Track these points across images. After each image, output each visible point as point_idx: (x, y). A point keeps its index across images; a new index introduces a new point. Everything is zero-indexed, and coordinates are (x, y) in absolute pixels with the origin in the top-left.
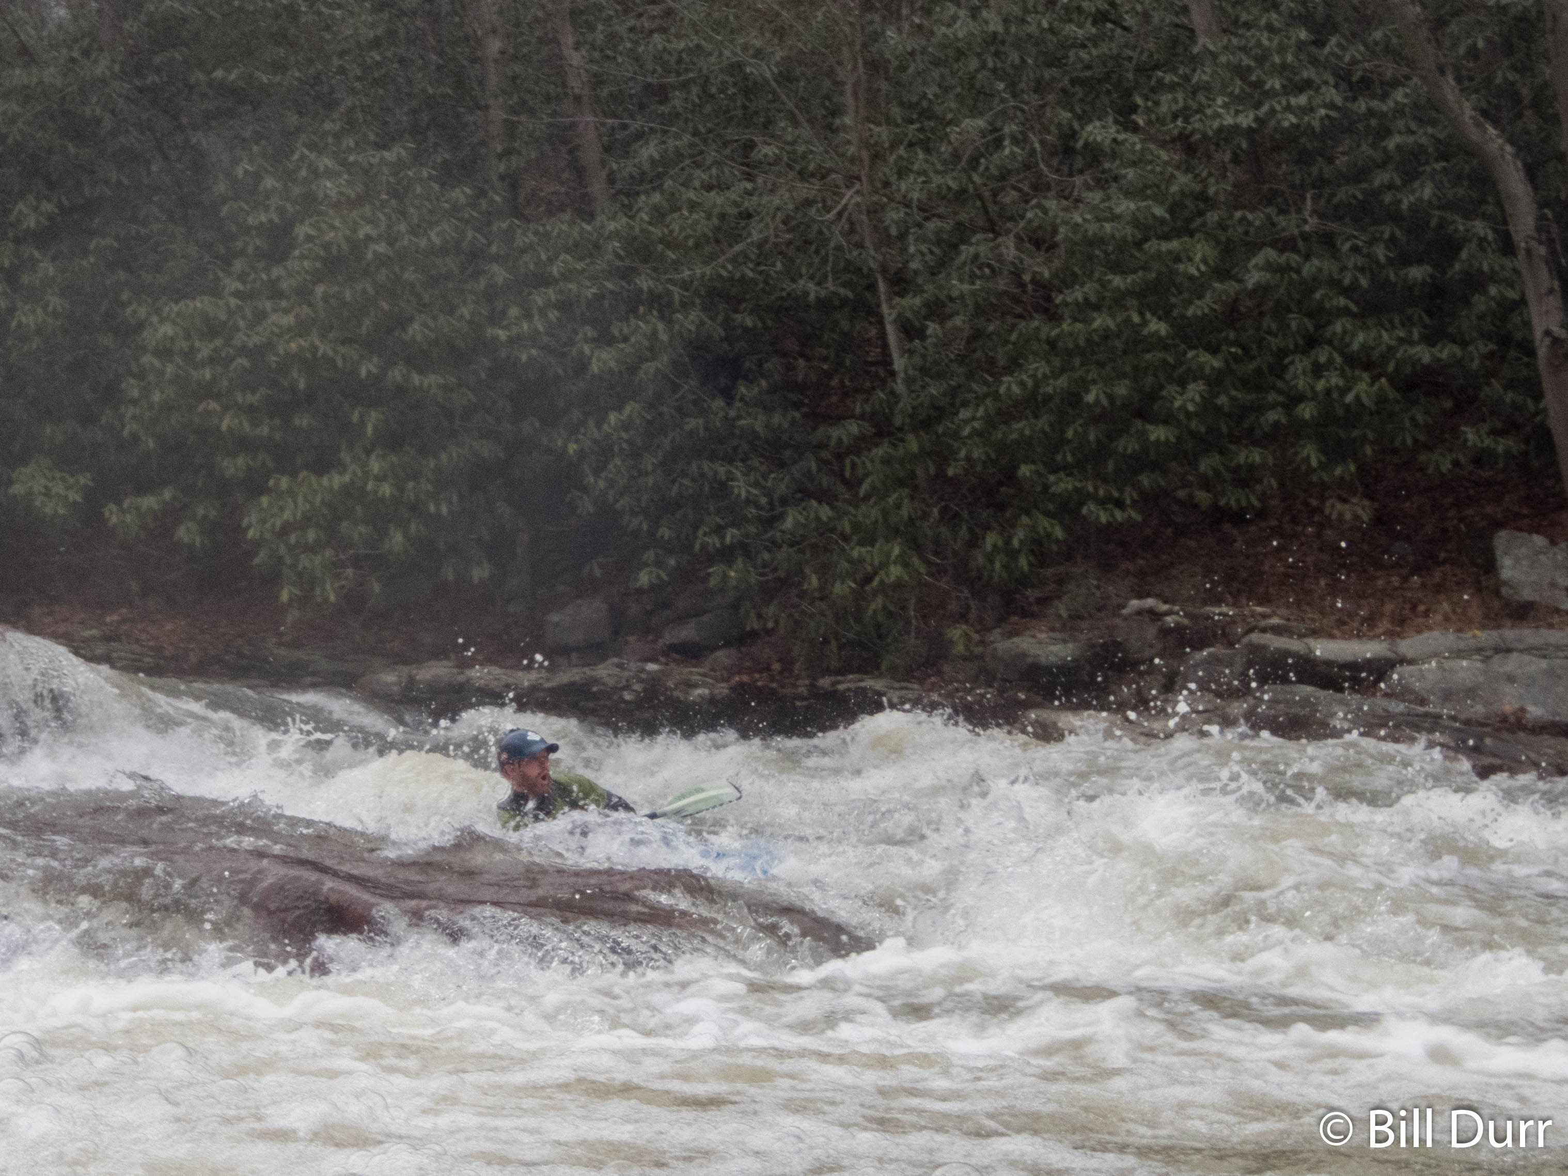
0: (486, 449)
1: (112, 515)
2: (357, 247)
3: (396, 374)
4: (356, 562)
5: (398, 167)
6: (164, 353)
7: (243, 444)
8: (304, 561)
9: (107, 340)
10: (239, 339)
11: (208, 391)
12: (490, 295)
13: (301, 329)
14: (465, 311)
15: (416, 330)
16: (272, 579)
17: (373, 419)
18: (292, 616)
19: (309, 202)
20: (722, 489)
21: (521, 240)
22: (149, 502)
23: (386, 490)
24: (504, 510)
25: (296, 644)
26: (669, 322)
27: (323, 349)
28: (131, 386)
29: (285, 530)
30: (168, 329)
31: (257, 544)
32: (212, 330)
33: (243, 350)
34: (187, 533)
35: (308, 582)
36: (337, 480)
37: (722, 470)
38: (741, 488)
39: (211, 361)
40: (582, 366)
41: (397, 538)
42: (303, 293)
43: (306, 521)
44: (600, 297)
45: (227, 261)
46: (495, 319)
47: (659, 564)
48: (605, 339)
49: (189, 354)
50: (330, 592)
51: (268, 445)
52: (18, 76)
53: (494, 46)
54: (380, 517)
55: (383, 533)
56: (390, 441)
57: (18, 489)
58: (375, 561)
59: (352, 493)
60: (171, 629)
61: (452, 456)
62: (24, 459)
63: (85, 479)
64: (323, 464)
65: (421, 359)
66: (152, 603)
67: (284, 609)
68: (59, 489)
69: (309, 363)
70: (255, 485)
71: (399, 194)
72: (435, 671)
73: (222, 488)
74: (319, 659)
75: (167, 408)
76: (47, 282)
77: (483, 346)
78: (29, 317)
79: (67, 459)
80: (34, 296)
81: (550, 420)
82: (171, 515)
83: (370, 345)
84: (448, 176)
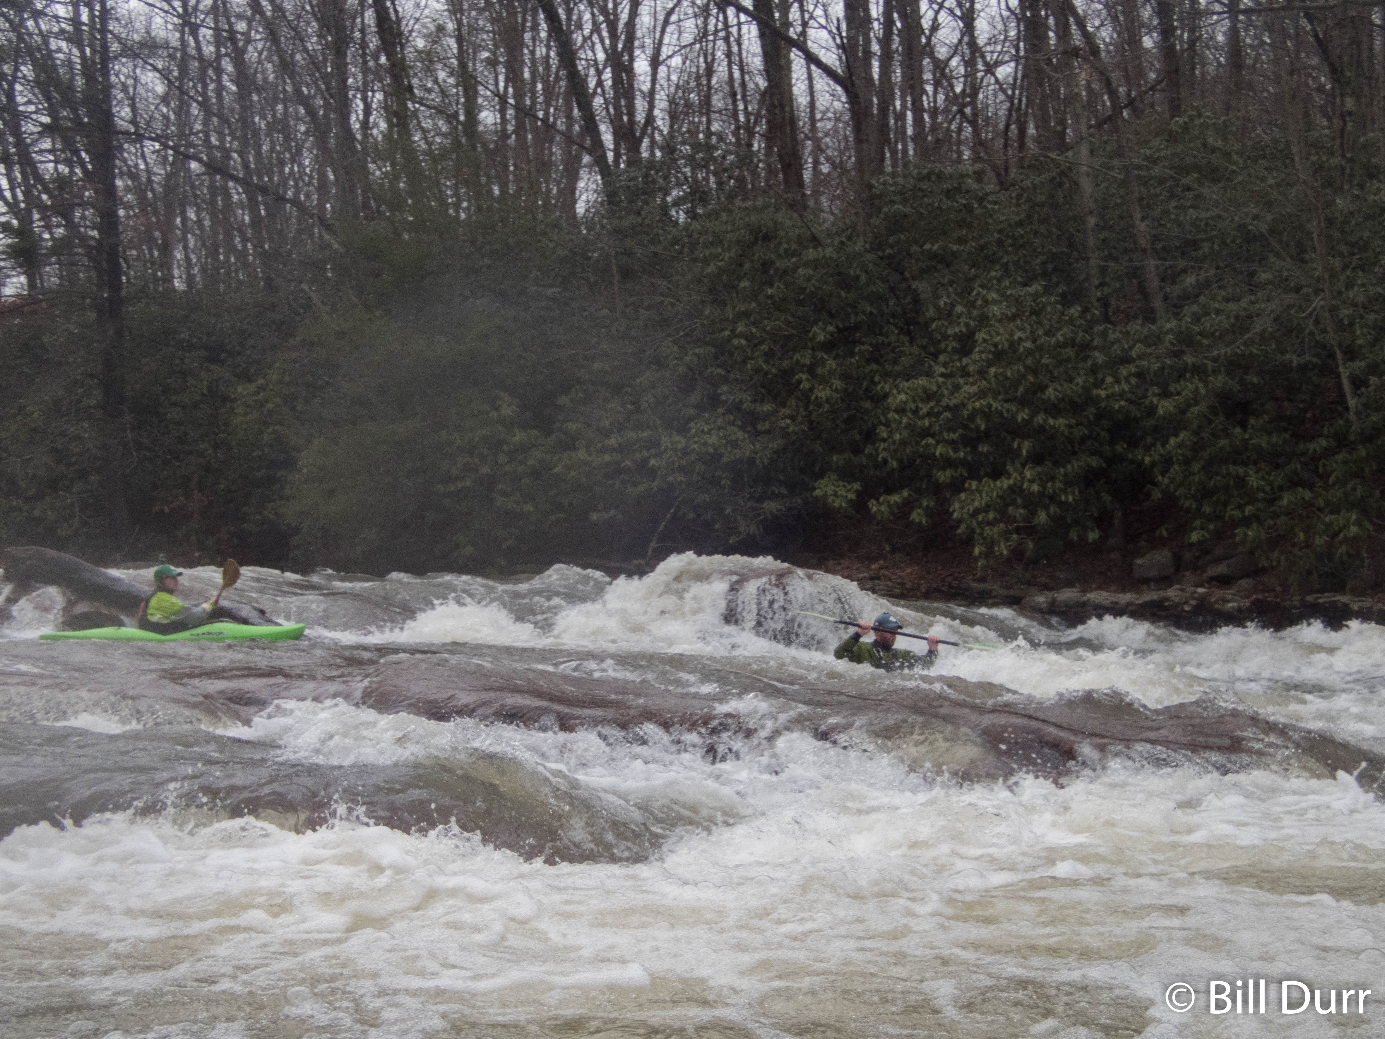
0: (1095, 462)
1: (873, 506)
2: (1013, 345)
3: (1039, 419)
4: (1018, 530)
5: (1036, 296)
6: (901, 411)
7: (948, 463)
8: (987, 531)
9: (867, 405)
10: (945, 402)
11: (926, 433)
12: (1094, 370)
13: (982, 394)
14: (1080, 380)
15: (1050, 393)
16: (968, 542)
17: (1026, 447)
18: (982, 562)
19: (984, 320)
20: (1241, 482)
21: (1112, 336)
22: (895, 498)
23: (1035, 488)
24: (1107, 498)
25: (983, 580)
26: (1206, 383)
27: (996, 405)
28: (883, 432)
29: (974, 514)
30: (903, 397)
31: (959, 522)
32: (929, 396)
33: (948, 408)
34: (917, 516)
35: (990, 544)
36: (1005, 483)
37: (1241, 471)
38: (1254, 481)
39: (929, 414)
40: (1152, 411)
41: (1042, 517)
42: (982, 373)
43: (987, 508)
44: (1162, 369)
45: (935, 356)
46: (1098, 384)
47: (1202, 528)
48: (1165, 394)
49: (915, 412)
50: (1003, 549)
51: (964, 463)
52: (811, 254)
53: (1092, 221)
54: (1032, 504)
55: (1034, 513)
56: (1037, 459)
57: (818, 493)
58: (1030, 530)
59: (1015, 490)
60: (909, 572)
61: (1074, 466)
62: (821, 475)
63: (857, 486)
64: (997, 474)
65: (1054, 410)
66: (897, 556)
67: (976, 559)
68: (842, 492)
69: (987, 414)
70: (957, 487)
71: (1037, 312)
72: (1067, 595)
73: (937, 489)
74: (997, 588)
75: (904, 443)
76: (832, 372)
77: (1090, 400)
78: (822, 393)
79: (846, 474)
80: (825, 380)
81: (1133, 443)
82: (908, 505)
83: (1023, 403)
84: (1066, 300)
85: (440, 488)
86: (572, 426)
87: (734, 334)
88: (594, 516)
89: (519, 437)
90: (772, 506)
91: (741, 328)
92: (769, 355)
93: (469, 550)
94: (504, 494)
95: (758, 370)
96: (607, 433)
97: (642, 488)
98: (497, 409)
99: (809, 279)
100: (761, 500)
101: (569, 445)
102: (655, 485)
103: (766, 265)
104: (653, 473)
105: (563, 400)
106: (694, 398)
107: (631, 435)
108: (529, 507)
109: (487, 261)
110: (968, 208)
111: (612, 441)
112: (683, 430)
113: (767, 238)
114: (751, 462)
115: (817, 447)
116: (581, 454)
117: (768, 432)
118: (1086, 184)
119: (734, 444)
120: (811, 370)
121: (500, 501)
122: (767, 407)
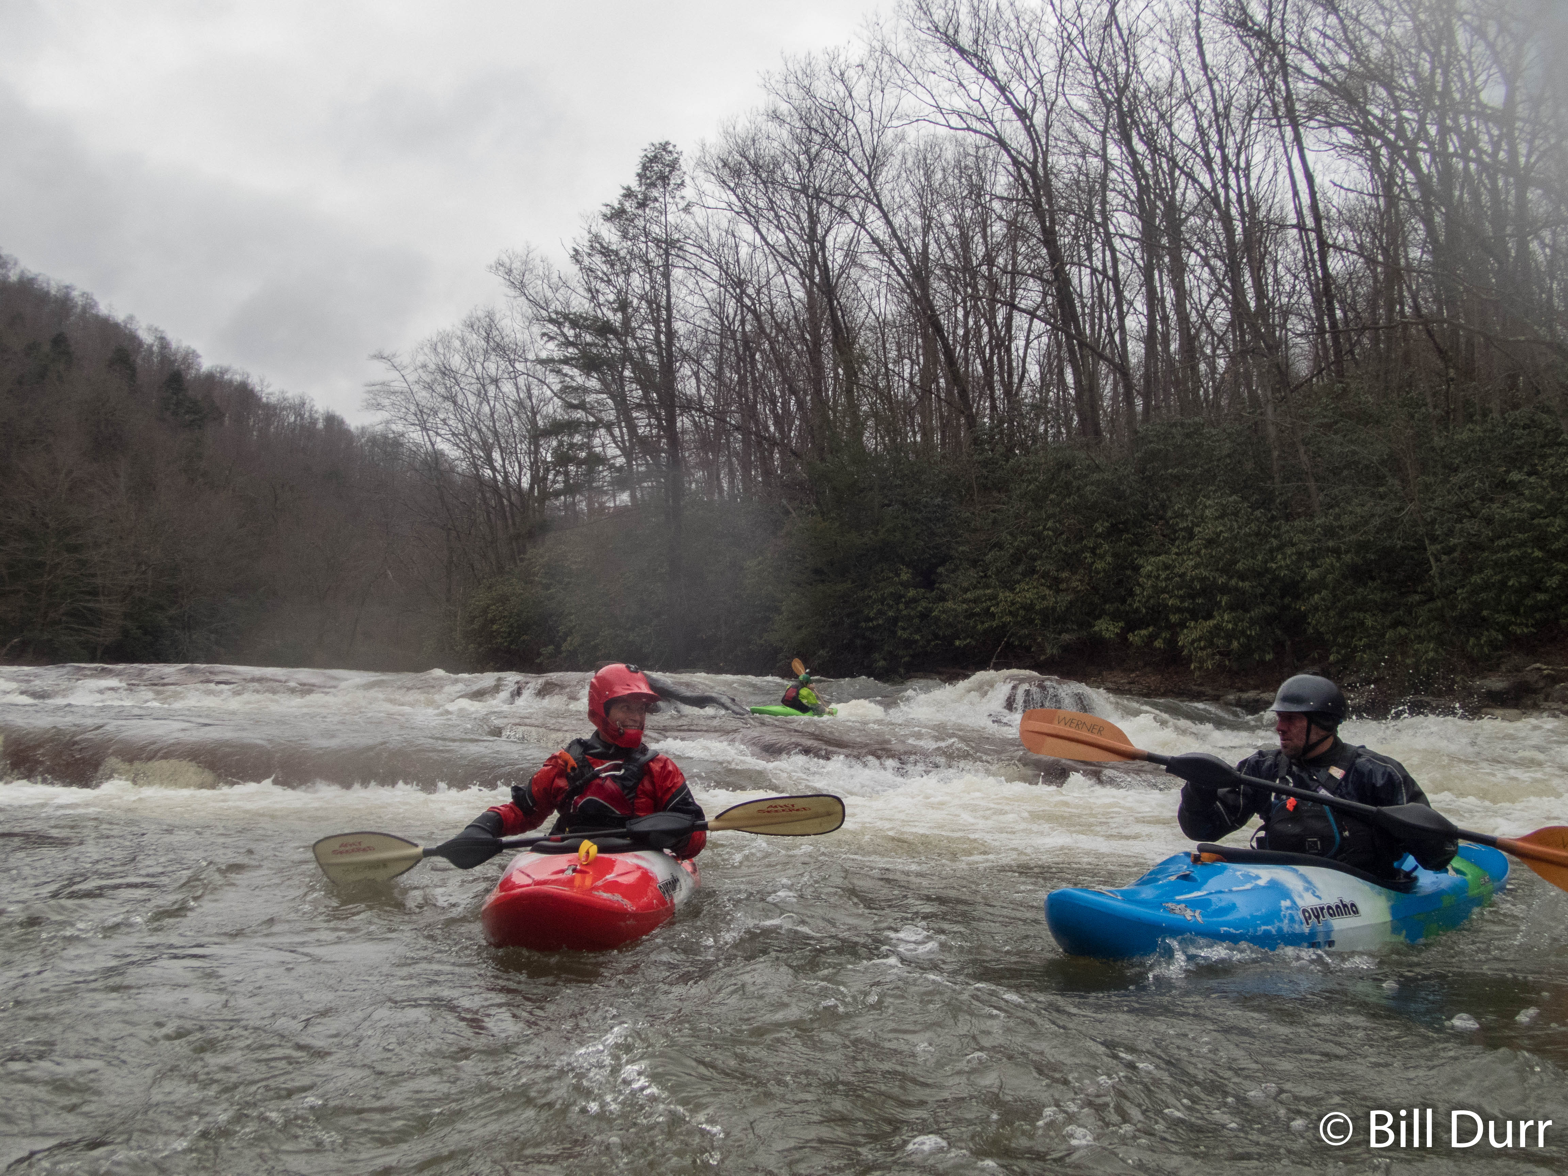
0: (1268, 609)
1: (1130, 637)
2: (1218, 535)
3: (1233, 582)
4: (1220, 653)
5: (1236, 502)
6: (1149, 576)
7: (1179, 610)
8: (1200, 654)
9: (1129, 572)
10: (1176, 570)
11: (1164, 590)
12: (1271, 551)
13: (1196, 567)
14: (1260, 557)
15: (1240, 566)
16: (1189, 660)
17: (1224, 600)
18: (1197, 674)
19: (1203, 518)
20: (1362, 624)
21: (1285, 528)
22: (1144, 632)
23: (1230, 626)
24: (1278, 632)
25: (1201, 685)
26: (1339, 559)
27: (1205, 573)
28: (1138, 590)
29: (1193, 641)
30: (1149, 568)
31: (1183, 646)
32: (1167, 567)
33: (1177, 575)
34: (1158, 644)
35: (1202, 661)
36: (1211, 623)
37: (1361, 615)
38: (1369, 622)
39: (1166, 579)
40: (1304, 578)
41: (1235, 644)
42: (1198, 553)
43: (1200, 639)
44: (1313, 550)
45: (1173, 541)
46: (1273, 560)
47: (1338, 653)
48: (1314, 566)
49: (1157, 577)
50: (1209, 665)
51: (1187, 610)
52: (1096, 476)
53: (1276, 453)
54: (1230, 636)
55: (1230, 642)
56: (1232, 608)
57: (1096, 628)
58: (1226, 654)
59: (1218, 627)
60: (1153, 680)
61: (1255, 613)
62: (1099, 617)
63: (1121, 624)
64: (1209, 616)
65: (1242, 578)
66: (1148, 669)
67: (1192, 672)
68: (1111, 628)
69: (1203, 579)
70: (1182, 625)
71: (1236, 514)
72: (1251, 694)
73: (1171, 627)
74: (1208, 690)
75: (1150, 597)
76: (1106, 552)
77: (1267, 570)
78: (1099, 565)
79: (1115, 617)
80: (1102, 557)
81: (1297, 597)
82: (1152, 637)
83: (1223, 571)
84: (1255, 507)
85: (863, 624)
86: (945, 586)
87: (1044, 528)
88: (957, 643)
89: (912, 593)
90: (1066, 637)
91: (1050, 524)
92: (1067, 542)
93: (882, 663)
94: (904, 629)
95: (1060, 551)
96: (966, 590)
97: (986, 625)
98: (898, 575)
99: (1093, 493)
100: (1060, 634)
101: (942, 599)
102: (994, 624)
103: (1068, 484)
104: (993, 615)
105: (940, 570)
106: (1021, 568)
107: (981, 592)
108: (917, 637)
109: (898, 482)
110: (1200, 445)
111: (968, 595)
112: (1012, 590)
113: (1068, 466)
114: (1054, 609)
115: (1096, 600)
116: (950, 604)
117: (1066, 590)
118: (1272, 431)
119: (1044, 598)
120: (1093, 551)
121: (899, 633)
122: (1065, 575)
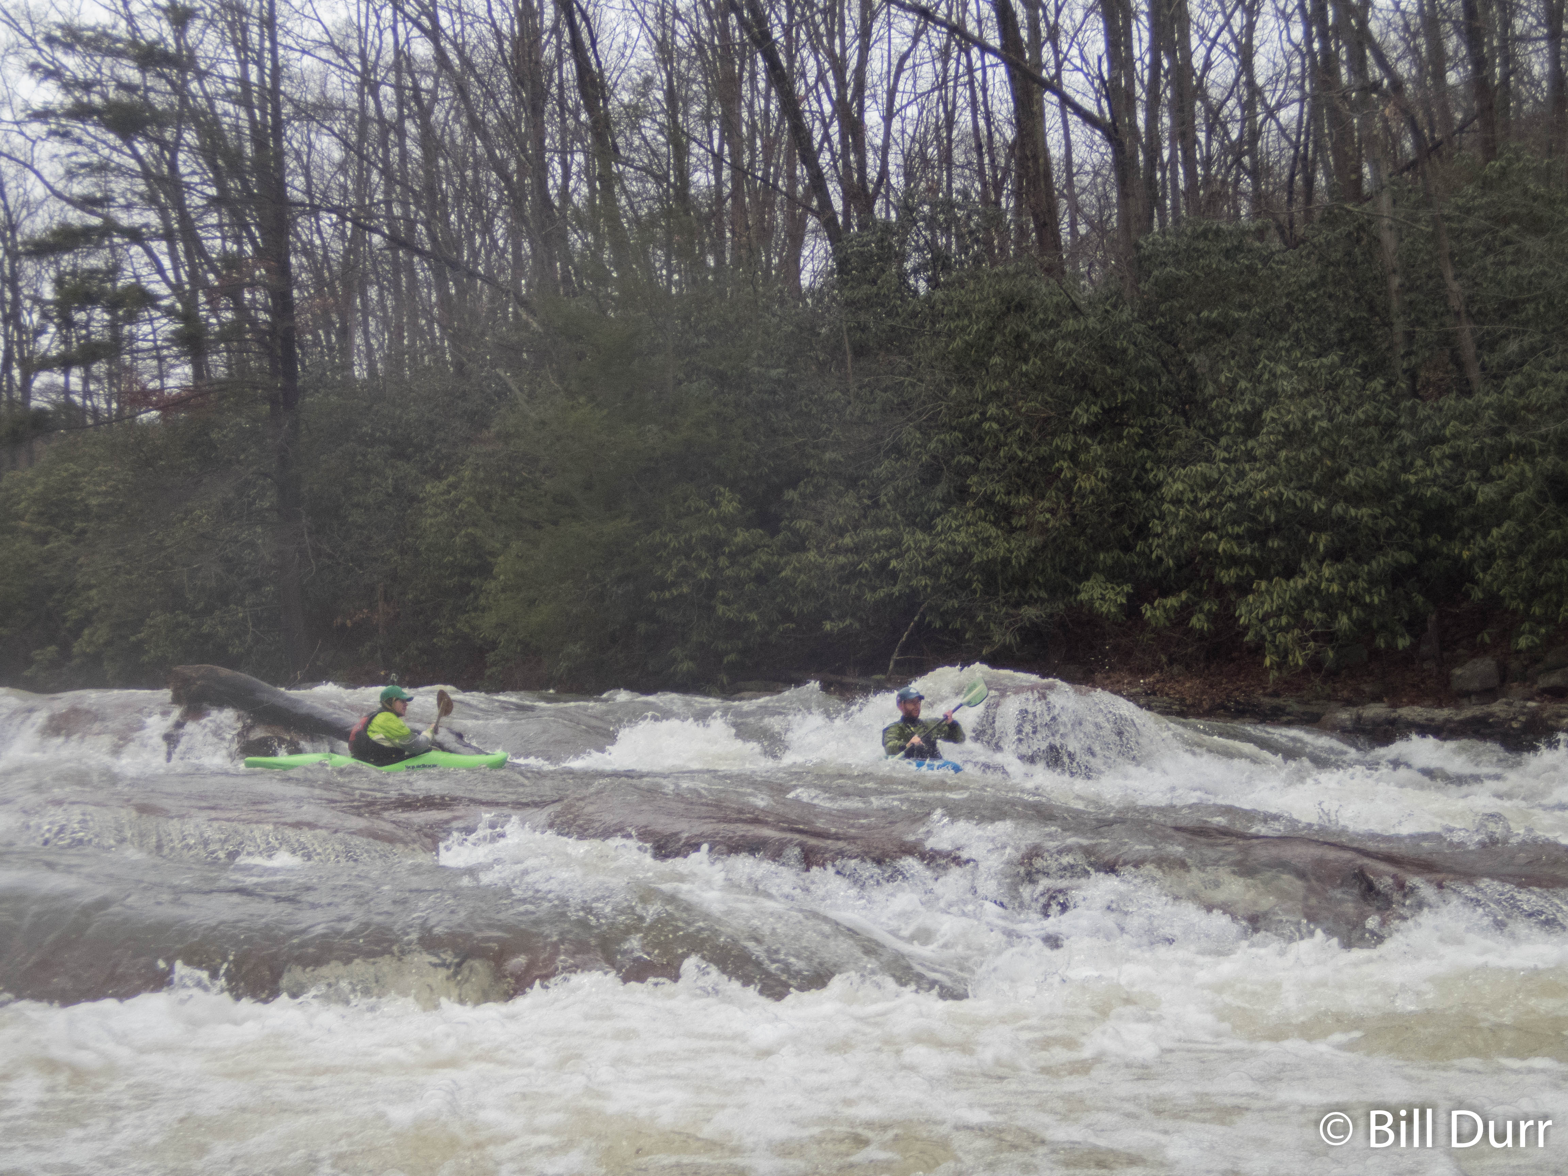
0: (1404, 557)
1: (1147, 611)
2: (1307, 425)
3: (1339, 509)
4: (1315, 637)
5: (1331, 369)
6: (1177, 502)
7: (1233, 561)
8: (1280, 638)
9: (1138, 495)
10: (1227, 491)
11: (1208, 526)
12: (1401, 452)
13: (1270, 482)
14: (1385, 464)
15: (1351, 479)
16: (1258, 650)
17: (1323, 541)
18: (1273, 675)
19: (1272, 396)
21: (1422, 413)
22: (1172, 602)
23: (1335, 588)
24: (1419, 599)
25: (1276, 694)
26: (1533, 465)
27: (1287, 494)
28: (1156, 526)
29: (1263, 620)
30: (1179, 486)
31: (1247, 628)
32: (1209, 485)
33: (1231, 497)
34: (1198, 622)
35: (1284, 654)
36: (1300, 583)
39: (1209, 505)
40: (1470, 497)
41: (1343, 621)
42: (1271, 458)
43: (1279, 612)
44: (1481, 449)
45: (1216, 439)
46: (1407, 468)
47: (1532, 632)
48: (1486, 478)
49: (1194, 502)
50: (1299, 659)
51: (1251, 560)
52: (1071, 324)
53: (1396, 281)
54: (1331, 607)
55: (1334, 617)
56: (1336, 555)
57: (1083, 596)
58: (1328, 637)
59: (1311, 591)
60: (1190, 686)
61: (1380, 563)
62: (1086, 576)
63: (1128, 588)
64: (1290, 572)
65: (1355, 498)
66: (1176, 669)
67: (1266, 671)
68: (1110, 595)
69: (1277, 504)
70: (1243, 588)
71: (1333, 386)
72: (1375, 711)
73: (1220, 591)
74: (1292, 704)
75: (1181, 539)
76: (1097, 459)
77: (1398, 487)
78: (1086, 483)
79: (1114, 575)
80: (1088, 468)
81: (1449, 535)
82: (1186, 611)
83: (1319, 491)
84: (1367, 372)
85: (654, 595)
86: (801, 524)
87: (984, 417)
88: (828, 626)
89: (741, 536)
90: (1030, 612)
91: (992, 410)
92: (1024, 441)
93: (686, 666)
94: (726, 602)
95: (1012, 458)
96: (841, 531)
97: (881, 593)
98: (715, 504)
99: (1069, 353)
100: (1017, 605)
101: (799, 545)
102: (896, 590)
103: (1020, 338)
104: (894, 576)
105: (790, 494)
106: (940, 490)
107: (869, 533)
108: (753, 616)
109: (703, 340)
110: (1252, 270)
111: (847, 540)
112: (928, 527)
113: (1021, 307)
114: (1006, 561)
115: (1081, 545)
116: (812, 555)
117: (1024, 528)
118: (1389, 239)
119: (987, 542)
120: (1073, 457)
121: (721, 609)
122: (1023, 500)
